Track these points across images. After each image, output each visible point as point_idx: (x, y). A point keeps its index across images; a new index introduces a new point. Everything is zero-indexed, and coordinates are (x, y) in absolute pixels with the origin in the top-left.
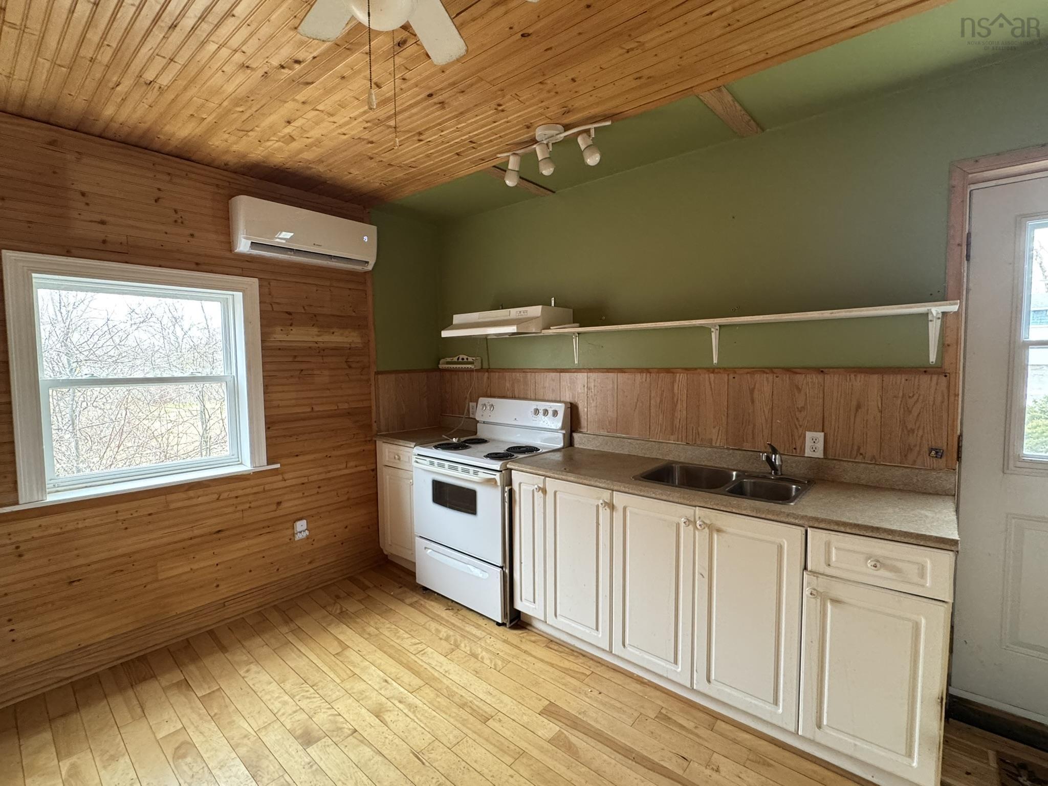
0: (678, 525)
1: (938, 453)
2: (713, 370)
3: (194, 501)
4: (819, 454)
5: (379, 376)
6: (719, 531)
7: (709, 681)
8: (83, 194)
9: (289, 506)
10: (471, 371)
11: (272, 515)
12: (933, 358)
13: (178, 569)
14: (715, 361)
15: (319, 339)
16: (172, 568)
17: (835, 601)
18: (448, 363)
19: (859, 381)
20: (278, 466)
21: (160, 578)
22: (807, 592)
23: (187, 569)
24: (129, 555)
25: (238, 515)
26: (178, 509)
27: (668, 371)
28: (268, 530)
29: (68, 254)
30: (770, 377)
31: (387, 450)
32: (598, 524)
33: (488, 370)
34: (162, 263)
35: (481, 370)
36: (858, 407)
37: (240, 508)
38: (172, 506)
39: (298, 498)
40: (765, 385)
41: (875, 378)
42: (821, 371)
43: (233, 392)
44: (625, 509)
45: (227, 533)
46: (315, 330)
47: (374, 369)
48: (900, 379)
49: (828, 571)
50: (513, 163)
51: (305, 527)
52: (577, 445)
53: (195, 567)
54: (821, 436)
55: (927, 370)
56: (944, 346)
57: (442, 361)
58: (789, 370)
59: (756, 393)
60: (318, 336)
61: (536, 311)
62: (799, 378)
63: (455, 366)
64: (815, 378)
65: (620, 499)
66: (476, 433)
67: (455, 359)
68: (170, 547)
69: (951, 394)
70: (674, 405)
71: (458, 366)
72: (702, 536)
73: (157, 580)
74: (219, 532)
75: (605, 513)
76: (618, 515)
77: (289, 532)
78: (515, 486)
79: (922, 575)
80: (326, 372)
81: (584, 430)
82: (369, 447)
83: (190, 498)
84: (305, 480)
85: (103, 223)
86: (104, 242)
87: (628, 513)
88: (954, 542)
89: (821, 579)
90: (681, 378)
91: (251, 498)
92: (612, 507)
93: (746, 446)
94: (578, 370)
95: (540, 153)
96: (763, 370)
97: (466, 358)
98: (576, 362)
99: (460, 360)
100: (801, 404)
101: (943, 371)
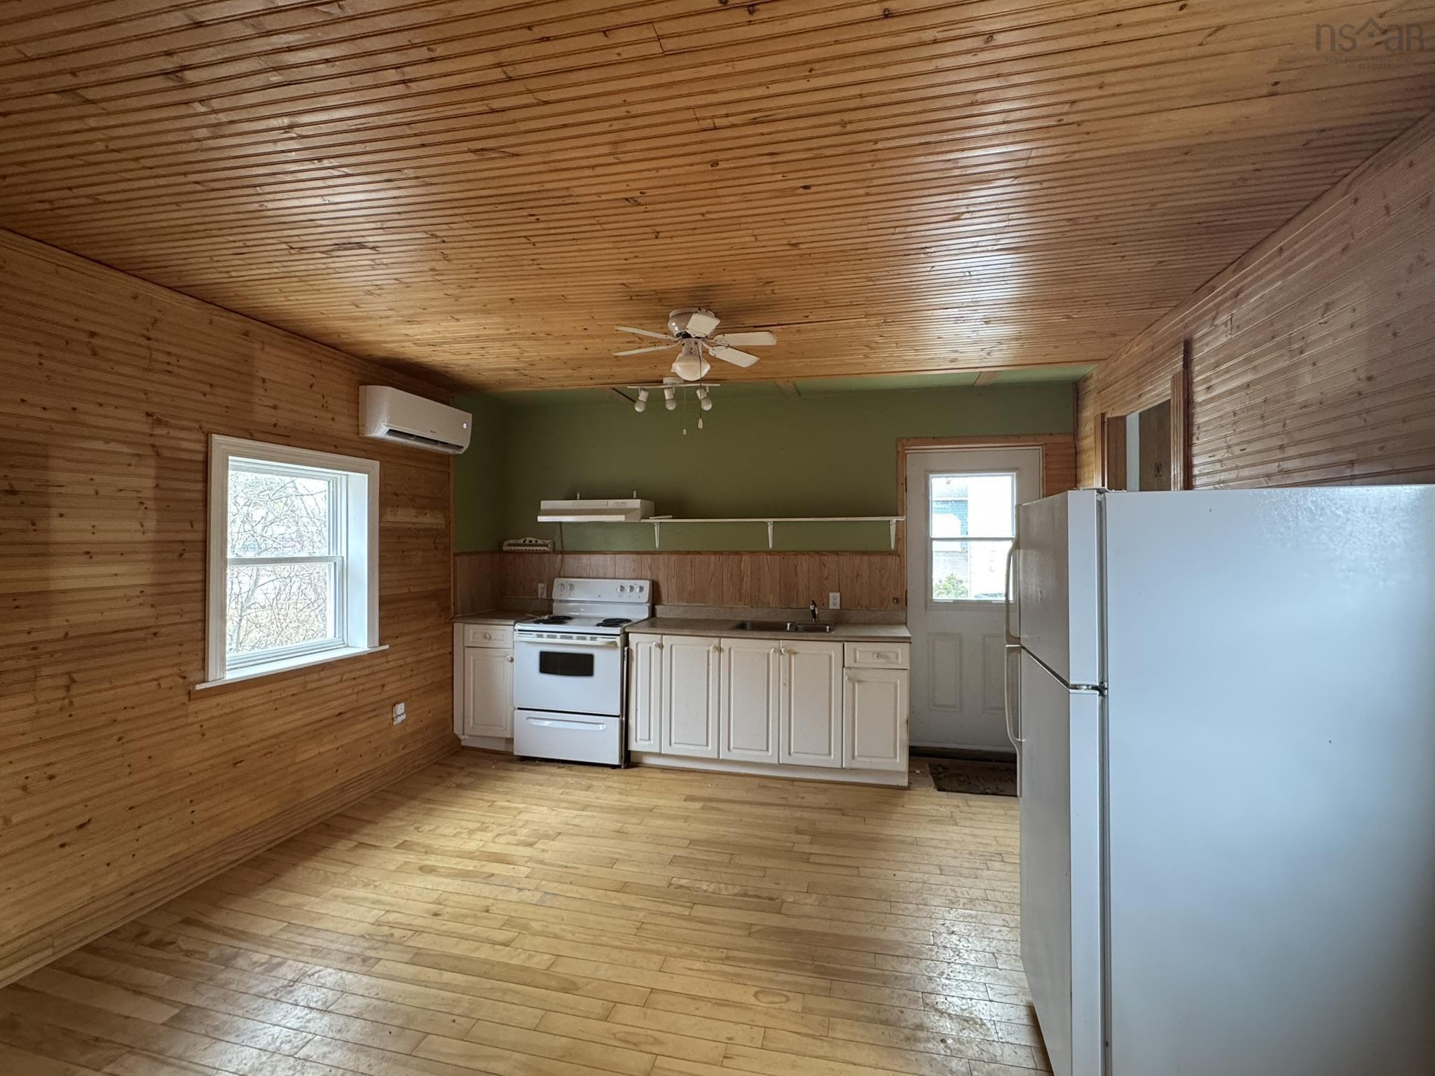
0: (768, 654)
1: (897, 600)
2: (769, 553)
3: (326, 682)
4: (838, 607)
5: (458, 558)
6: (795, 653)
7: (790, 754)
8: (264, 381)
9: (391, 689)
10: (544, 552)
11: (378, 698)
12: (893, 546)
13: (309, 752)
14: (771, 546)
15: (415, 520)
16: (305, 751)
17: (859, 681)
18: (510, 545)
19: (857, 559)
20: (387, 647)
21: (297, 760)
22: (846, 678)
23: (315, 752)
24: (276, 736)
25: (354, 697)
26: (314, 689)
27: (737, 553)
28: (374, 714)
29: (252, 438)
30: (807, 557)
31: (469, 632)
32: (708, 664)
33: (562, 553)
34: (313, 446)
35: (554, 551)
36: (858, 575)
37: (356, 690)
38: (309, 687)
39: (396, 681)
40: (804, 563)
41: (866, 557)
42: (836, 553)
43: (342, 572)
44: (730, 650)
45: (348, 715)
46: (413, 511)
47: (453, 551)
48: (878, 558)
49: (856, 665)
50: (643, 396)
51: (403, 711)
52: (658, 615)
53: (322, 750)
54: (838, 594)
55: (890, 553)
56: (897, 540)
57: (506, 543)
58: (818, 553)
59: (798, 569)
60: (416, 517)
61: (635, 503)
62: (825, 558)
63: (520, 548)
64: (834, 558)
65: (725, 643)
66: (552, 613)
67: (521, 541)
68: (307, 729)
69: (902, 567)
70: (742, 580)
71: (523, 548)
72: (784, 660)
73: (295, 764)
74: (340, 714)
75: (714, 656)
76: (724, 656)
77: (389, 716)
78: (633, 646)
79: (897, 658)
80: (420, 554)
81: (665, 603)
82: (449, 630)
83: (321, 679)
84: (402, 662)
85: (275, 407)
86: (275, 425)
87: (732, 653)
88: (909, 638)
89: (853, 670)
90: (746, 558)
91: (363, 680)
92: (720, 650)
93: (793, 605)
94: (660, 553)
95: (667, 395)
96: (802, 553)
97: (534, 540)
98: (657, 545)
99: (527, 542)
100: (826, 575)
101: (898, 554)
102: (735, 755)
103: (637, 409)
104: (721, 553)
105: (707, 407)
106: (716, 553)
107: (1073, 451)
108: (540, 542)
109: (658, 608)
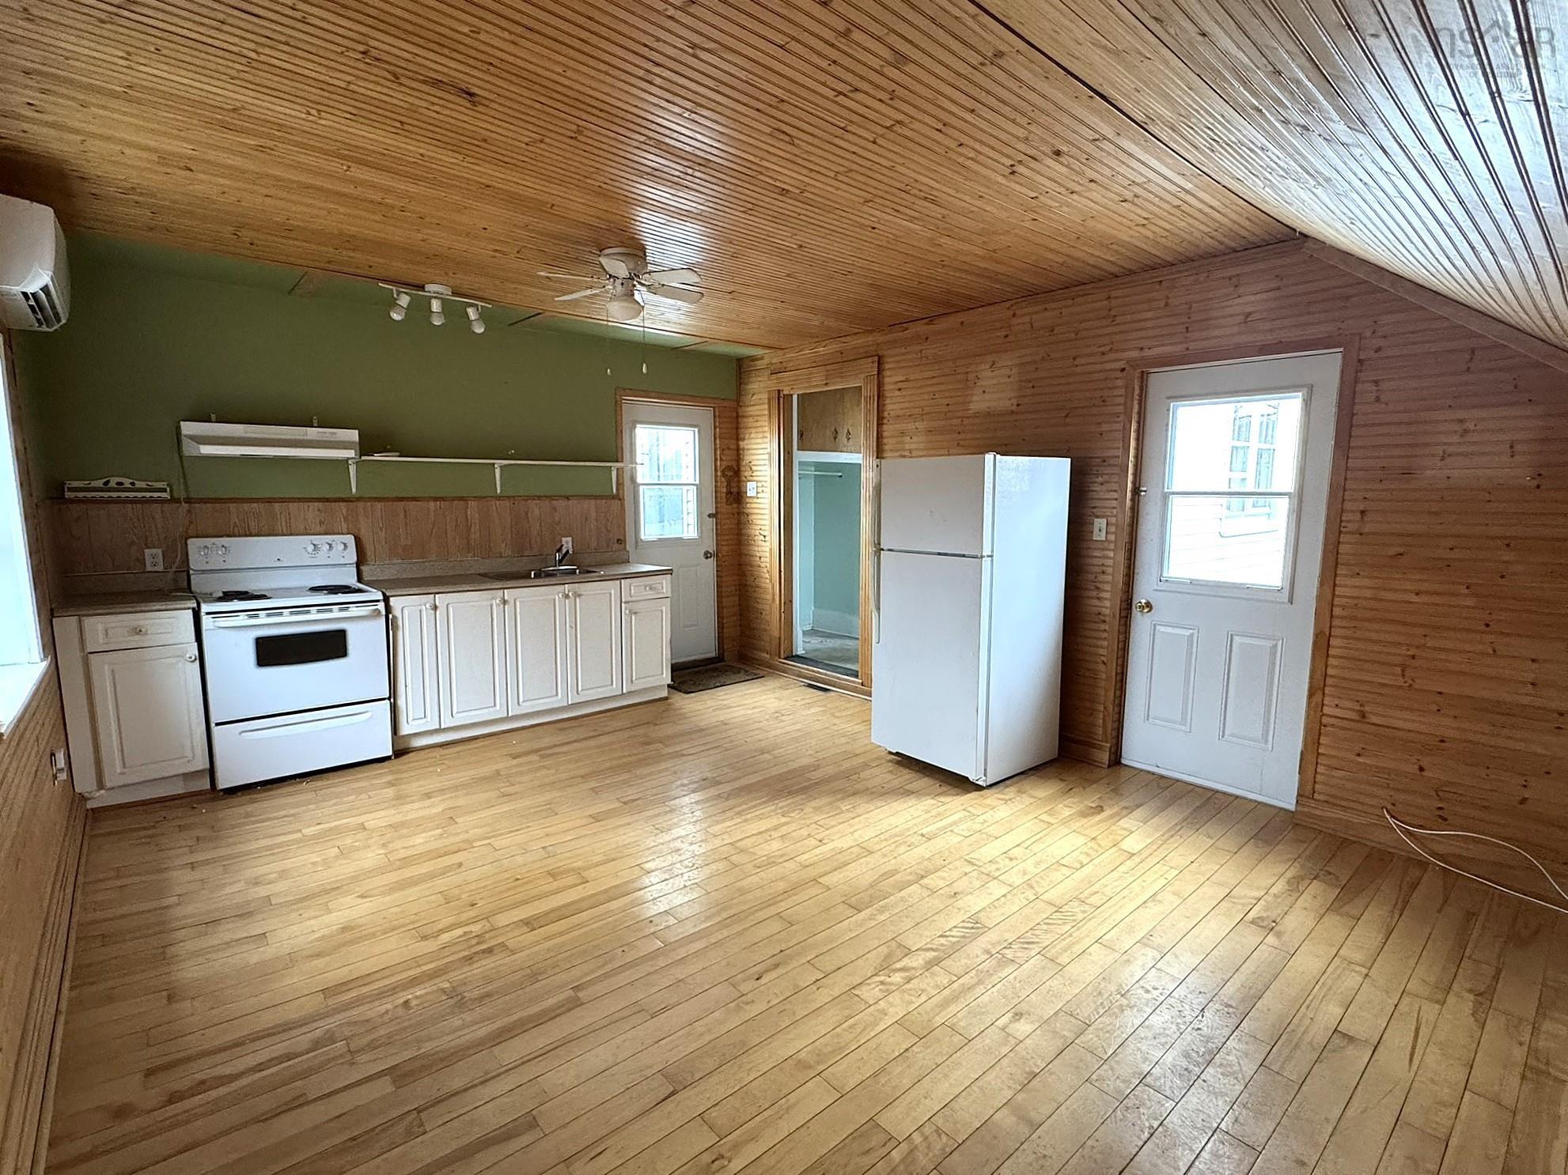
0: (555, 600)
1: (620, 541)
2: (499, 498)
4: (571, 551)
6: (580, 595)
7: (577, 693)
9: (46, 730)
10: (155, 500)
11: (44, 744)
12: (615, 491)
14: (499, 491)
17: (635, 613)
19: (586, 503)
20: (48, 658)
22: (624, 612)
27: (461, 499)
30: (538, 502)
31: (99, 626)
32: (492, 619)
33: (188, 501)
35: (173, 499)
36: (586, 519)
39: (47, 717)
40: (536, 509)
41: (593, 502)
42: (567, 498)
44: (515, 600)
48: (602, 502)
50: (404, 300)
51: (63, 761)
54: (570, 539)
55: (613, 498)
56: (618, 485)
57: (67, 487)
58: (548, 497)
59: (530, 515)
62: (555, 503)
63: (99, 494)
64: (562, 503)
65: (510, 594)
67: (99, 484)
69: (623, 511)
70: (469, 529)
71: (107, 494)
72: (569, 603)
75: (498, 610)
76: (510, 608)
78: (397, 612)
79: (662, 589)
81: (374, 562)
87: (518, 604)
88: (670, 570)
89: (630, 604)
90: (473, 505)
92: (504, 602)
93: (526, 553)
94: (359, 499)
95: (436, 306)
96: (534, 498)
97: (127, 482)
98: (354, 490)
99: (112, 484)
100: (557, 519)
101: (619, 498)
102: (526, 708)
103: (396, 316)
104: (442, 499)
105: (479, 329)
106: (435, 499)
107: (735, 414)
108: (139, 484)
109: (364, 568)
